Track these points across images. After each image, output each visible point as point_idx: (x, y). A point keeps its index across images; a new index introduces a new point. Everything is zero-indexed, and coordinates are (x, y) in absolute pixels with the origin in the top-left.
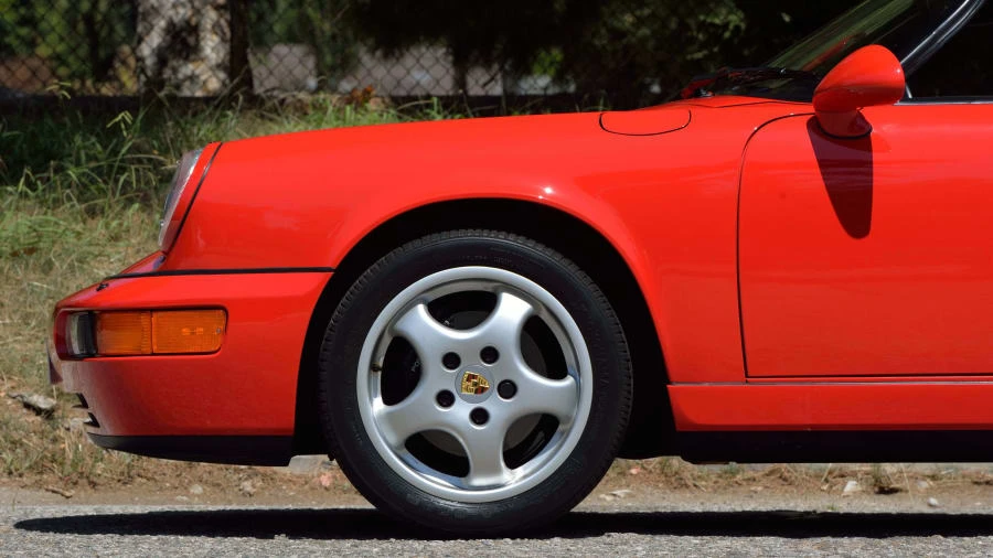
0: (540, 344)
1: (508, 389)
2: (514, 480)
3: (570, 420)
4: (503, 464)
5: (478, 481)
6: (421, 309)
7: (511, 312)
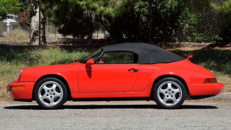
0: (58, 89)
1: (54, 94)
2: (55, 104)
3: (61, 97)
4: (54, 102)
5: (51, 104)
6: (45, 86)
7: (54, 86)
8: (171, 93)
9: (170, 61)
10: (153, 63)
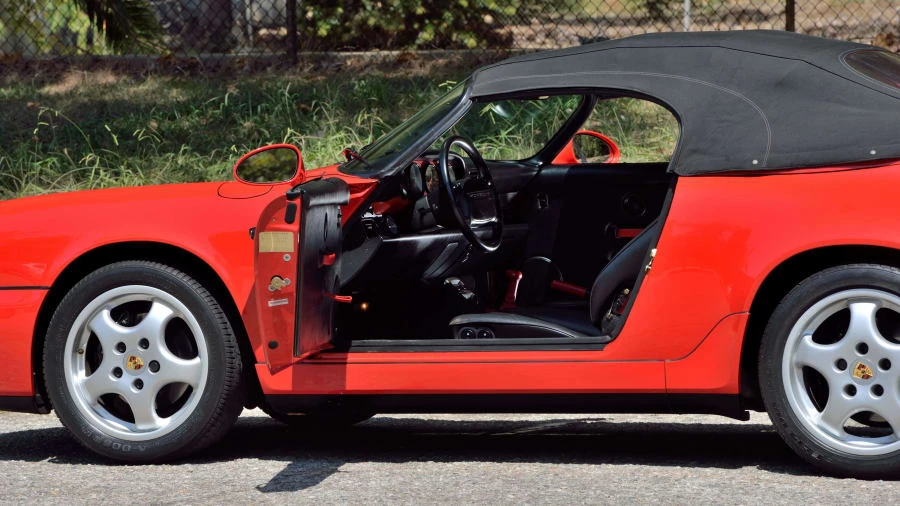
1: (155, 366)
4: (155, 415)
5: (141, 427)
6: (106, 314)
7: (159, 314)
8: (869, 371)
9: (885, 155)
10: (764, 166)
